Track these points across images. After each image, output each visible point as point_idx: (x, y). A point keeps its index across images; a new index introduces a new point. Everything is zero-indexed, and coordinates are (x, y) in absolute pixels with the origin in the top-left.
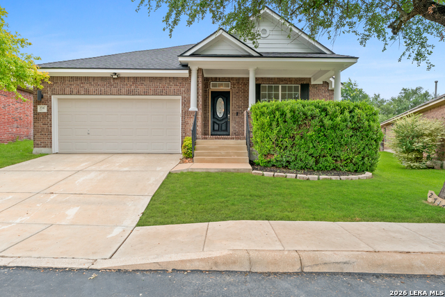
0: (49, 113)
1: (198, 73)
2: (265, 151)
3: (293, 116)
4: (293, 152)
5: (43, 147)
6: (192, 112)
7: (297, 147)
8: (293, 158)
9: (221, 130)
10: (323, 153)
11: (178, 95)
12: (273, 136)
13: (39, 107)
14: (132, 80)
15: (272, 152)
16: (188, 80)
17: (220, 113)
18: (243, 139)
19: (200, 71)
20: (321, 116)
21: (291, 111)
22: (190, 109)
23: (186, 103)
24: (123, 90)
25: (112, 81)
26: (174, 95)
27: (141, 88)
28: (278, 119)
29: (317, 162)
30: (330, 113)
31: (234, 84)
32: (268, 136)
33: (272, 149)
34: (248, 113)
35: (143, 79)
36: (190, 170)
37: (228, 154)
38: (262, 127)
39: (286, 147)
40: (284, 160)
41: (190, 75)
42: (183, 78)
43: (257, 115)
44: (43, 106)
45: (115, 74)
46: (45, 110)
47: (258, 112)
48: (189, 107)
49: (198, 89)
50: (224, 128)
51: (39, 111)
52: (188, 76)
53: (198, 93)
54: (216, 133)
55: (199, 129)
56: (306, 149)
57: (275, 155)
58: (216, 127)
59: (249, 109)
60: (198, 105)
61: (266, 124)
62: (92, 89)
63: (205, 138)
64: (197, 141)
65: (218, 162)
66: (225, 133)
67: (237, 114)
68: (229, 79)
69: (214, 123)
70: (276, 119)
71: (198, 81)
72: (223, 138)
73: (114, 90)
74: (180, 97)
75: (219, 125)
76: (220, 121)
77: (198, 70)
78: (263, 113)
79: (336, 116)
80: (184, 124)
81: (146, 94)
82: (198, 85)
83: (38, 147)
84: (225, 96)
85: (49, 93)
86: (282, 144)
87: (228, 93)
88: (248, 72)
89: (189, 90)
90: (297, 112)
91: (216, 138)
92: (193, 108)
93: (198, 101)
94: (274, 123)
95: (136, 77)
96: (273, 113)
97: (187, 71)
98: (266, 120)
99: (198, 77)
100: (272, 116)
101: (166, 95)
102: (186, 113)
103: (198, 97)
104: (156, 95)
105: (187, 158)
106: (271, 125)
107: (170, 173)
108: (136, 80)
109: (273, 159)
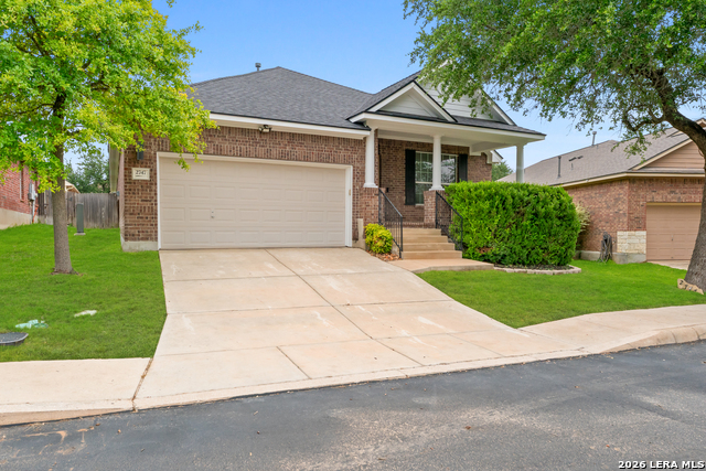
0: (152, 182)
1: (376, 136)
5: (142, 239)
6: (368, 190)
11: (349, 164)
13: (134, 170)
14: (288, 137)
16: (362, 143)
22: (365, 186)
23: (359, 176)
24: (274, 152)
25: (257, 136)
27: (299, 151)
35: (303, 137)
44: (142, 169)
45: (267, 126)
46: (146, 177)
48: (364, 182)
51: (134, 177)
52: (362, 138)
62: (226, 145)
73: (261, 150)
74: (351, 167)
77: (377, 131)
81: (306, 159)
83: (135, 240)
85: (153, 147)
89: (363, 158)
92: (369, 183)
95: (293, 134)
97: (363, 132)
99: (374, 141)
101: (334, 162)
102: (359, 191)
104: (321, 161)
108: (293, 137)
109: (489, 252)
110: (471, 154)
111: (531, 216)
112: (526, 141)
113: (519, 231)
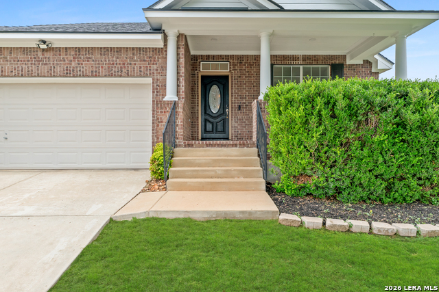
1: (178, 41)
2: (295, 170)
3: (349, 106)
4: (347, 172)
6: (168, 103)
7: (355, 161)
8: (347, 182)
9: (217, 132)
10: (400, 173)
11: (146, 76)
12: (312, 143)
14: (73, 53)
15: (309, 172)
16: (162, 51)
17: (215, 108)
18: (252, 145)
19: (181, 37)
20: (398, 107)
21: (345, 96)
22: (166, 99)
23: (159, 89)
24: (58, 69)
25: (40, 53)
26: (141, 76)
27: (87, 67)
28: (319, 111)
29: (389, 189)
30: (414, 100)
31: (234, 65)
32: (300, 143)
33: (310, 167)
34: (259, 104)
36: (151, 215)
37: (227, 174)
38: (290, 126)
39: (335, 161)
40: (332, 186)
41: (166, 45)
42: (154, 50)
43: (279, 106)
45: (44, 42)
47: (282, 99)
48: (164, 95)
49: (178, 67)
50: (220, 128)
52: (161, 45)
53: (178, 73)
54: (208, 135)
55: (180, 131)
56: (371, 165)
57: (315, 177)
58: (209, 127)
59: (261, 97)
60: (178, 92)
61: (298, 121)
62: (7, 67)
63: (190, 146)
64: (176, 150)
65: (211, 190)
66: (221, 136)
67: (239, 107)
68: (227, 58)
69: (206, 121)
70: (315, 113)
71: (178, 54)
72: (219, 145)
73: (44, 69)
74: (150, 80)
75: (212, 123)
76: (215, 118)
77: (178, 37)
78: (291, 102)
79: (426, 106)
80: (156, 121)
81: (95, 74)
82: (178, 60)
84: (222, 81)
86: (328, 158)
87: (226, 78)
88: (258, 39)
89: (164, 68)
90: (356, 99)
91: (207, 145)
92: (170, 96)
93: (178, 86)
94: (314, 120)
95: (79, 48)
96: (310, 100)
97: (159, 37)
98: (298, 113)
99: (178, 48)
100: (309, 106)
101: (128, 75)
102: (158, 104)
103: (178, 79)
104: (112, 76)
105: (157, 180)
106: (307, 122)
107: (111, 220)
108: (79, 52)
109: (311, 184)
110: (348, 62)
111: (390, 127)
112: (413, 27)
113: (366, 151)
